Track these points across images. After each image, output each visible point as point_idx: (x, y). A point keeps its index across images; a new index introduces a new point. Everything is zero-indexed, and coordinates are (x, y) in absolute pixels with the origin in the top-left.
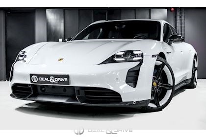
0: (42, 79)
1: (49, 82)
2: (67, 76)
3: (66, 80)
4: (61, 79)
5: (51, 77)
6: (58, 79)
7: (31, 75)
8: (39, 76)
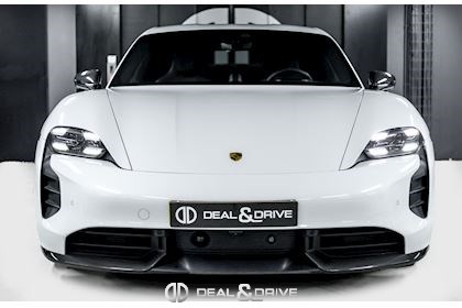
0: (214, 215)
1: (236, 223)
2: (293, 206)
3: (287, 214)
4: (272, 214)
5: (242, 210)
6: (264, 214)
7: (174, 206)
8: (201, 207)
